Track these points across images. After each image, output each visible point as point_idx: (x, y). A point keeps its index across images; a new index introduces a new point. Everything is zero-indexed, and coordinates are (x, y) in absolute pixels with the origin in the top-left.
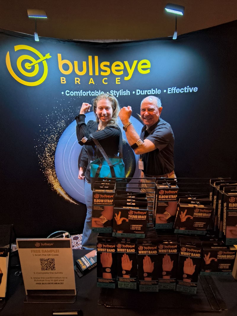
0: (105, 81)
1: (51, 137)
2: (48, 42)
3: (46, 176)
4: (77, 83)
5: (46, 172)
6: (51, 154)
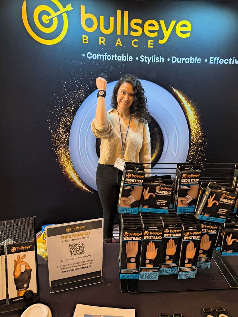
0: (135, 43)
1: (67, 110)
3: (58, 156)
4: (102, 43)
5: (58, 152)
6: (66, 130)
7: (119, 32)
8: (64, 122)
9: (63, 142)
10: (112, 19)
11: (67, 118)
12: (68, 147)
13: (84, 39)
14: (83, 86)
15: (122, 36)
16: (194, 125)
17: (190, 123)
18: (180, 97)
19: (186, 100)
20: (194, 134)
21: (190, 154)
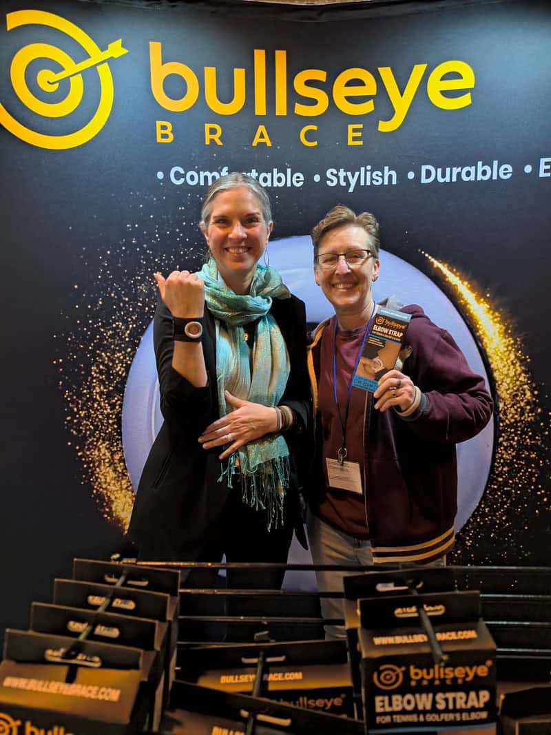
0: (309, 136)
1: (113, 329)
3: (89, 467)
4: (212, 140)
5: (88, 453)
6: (111, 388)
7: (260, 109)
8: (106, 366)
9: (102, 425)
10: (239, 75)
11: (114, 353)
12: (118, 440)
13: (159, 132)
14: (161, 260)
15: (270, 118)
16: (504, 366)
17: (490, 360)
18: (454, 283)
19: (472, 289)
20: (508, 396)
21: (500, 458)
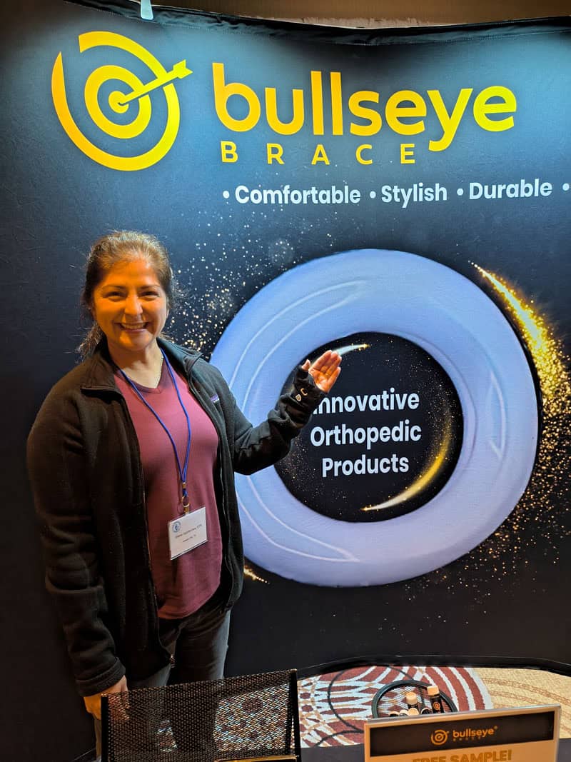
0: (365, 154)
2: (185, 24)
4: (274, 160)
7: (319, 129)
10: (298, 95)
13: (224, 152)
14: (229, 278)
15: (328, 137)
16: (547, 366)
17: (535, 361)
19: (518, 296)
20: (551, 392)
21: (544, 449)
